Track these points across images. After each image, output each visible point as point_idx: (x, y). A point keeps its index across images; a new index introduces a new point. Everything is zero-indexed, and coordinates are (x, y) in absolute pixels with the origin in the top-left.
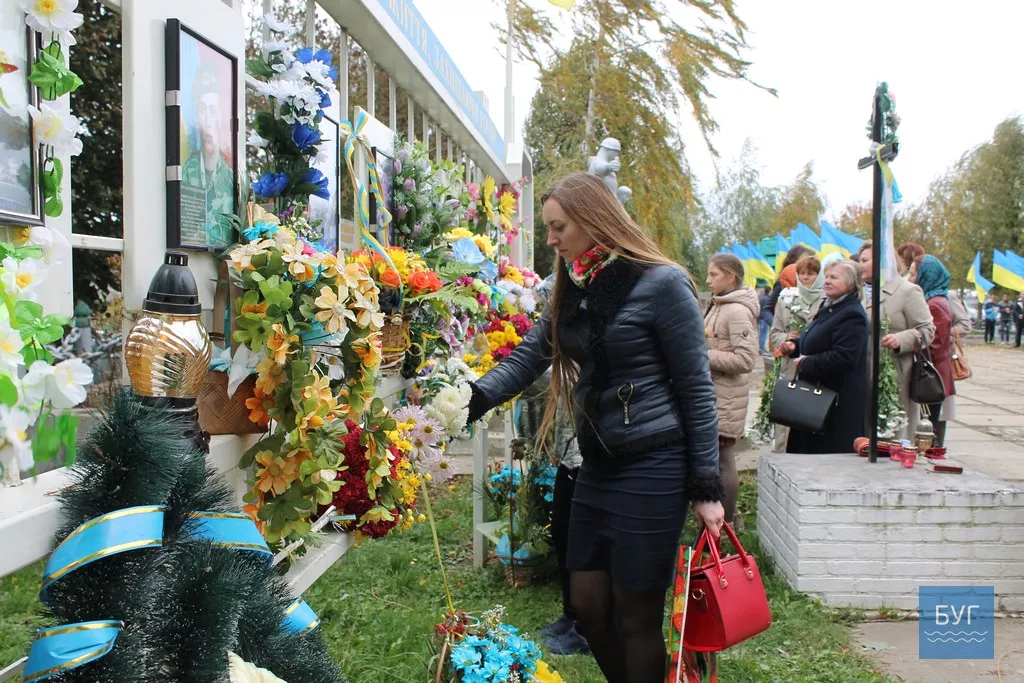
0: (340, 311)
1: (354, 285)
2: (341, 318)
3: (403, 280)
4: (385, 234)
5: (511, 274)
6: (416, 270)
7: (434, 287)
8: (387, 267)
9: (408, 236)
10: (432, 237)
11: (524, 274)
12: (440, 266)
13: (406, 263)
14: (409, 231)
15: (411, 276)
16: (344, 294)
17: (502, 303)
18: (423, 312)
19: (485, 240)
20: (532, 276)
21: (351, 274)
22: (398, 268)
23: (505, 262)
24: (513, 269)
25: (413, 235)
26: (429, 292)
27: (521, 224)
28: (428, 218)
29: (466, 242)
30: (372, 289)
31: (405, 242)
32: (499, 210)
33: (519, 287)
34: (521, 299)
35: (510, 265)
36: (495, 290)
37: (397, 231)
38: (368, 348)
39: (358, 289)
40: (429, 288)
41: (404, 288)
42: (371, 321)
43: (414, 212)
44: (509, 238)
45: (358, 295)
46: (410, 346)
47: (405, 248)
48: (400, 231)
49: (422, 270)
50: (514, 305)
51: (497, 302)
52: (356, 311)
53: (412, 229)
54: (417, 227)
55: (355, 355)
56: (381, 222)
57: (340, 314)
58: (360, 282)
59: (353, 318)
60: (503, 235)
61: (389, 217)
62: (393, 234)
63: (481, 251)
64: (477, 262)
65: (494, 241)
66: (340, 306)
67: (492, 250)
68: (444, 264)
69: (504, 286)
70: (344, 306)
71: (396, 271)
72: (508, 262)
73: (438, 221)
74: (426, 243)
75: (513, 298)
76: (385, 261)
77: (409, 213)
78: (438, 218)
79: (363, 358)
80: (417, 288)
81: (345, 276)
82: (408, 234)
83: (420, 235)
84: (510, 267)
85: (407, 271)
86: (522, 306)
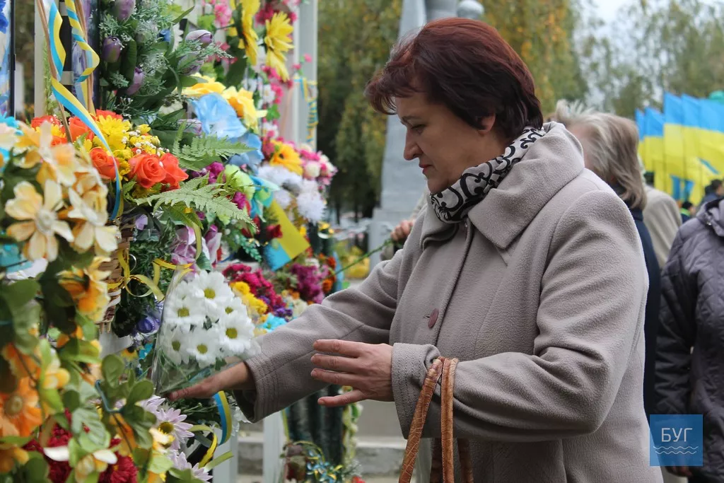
0: (47, 223)
1: (69, 181)
2: (49, 234)
3: (121, 168)
4: (86, 88)
5: (281, 156)
6: (143, 152)
7: (173, 181)
8: (94, 145)
9: (122, 92)
10: (162, 94)
11: (303, 155)
12: (182, 144)
13: (125, 139)
14: (125, 83)
15: (136, 161)
16: (54, 194)
17: (268, 206)
18: (155, 223)
19: (243, 96)
20: (316, 159)
21: (62, 162)
22: (113, 148)
23: (271, 134)
24: (284, 147)
25: (133, 91)
26: (164, 189)
27: (297, 68)
28: (155, 61)
29: (215, 101)
30: (95, 188)
31: (118, 101)
32: (264, 45)
33: (296, 179)
34: (298, 198)
35: (280, 139)
36: (257, 183)
37: (104, 83)
38: (86, 283)
39: (74, 187)
40: (164, 182)
41: (123, 182)
42: (95, 241)
43: (134, 50)
44: (278, 92)
45: (74, 198)
46: (129, 279)
47: (118, 112)
48: (110, 82)
49: (151, 150)
50: (286, 210)
51: (261, 205)
52: (74, 224)
53: (130, 79)
54: (139, 77)
55: (64, 293)
56: (78, 67)
57: (47, 228)
58: (78, 175)
59: (68, 235)
60: (268, 87)
61: (94, 59)
62: (97, 88)
63: (238, 116)
64: (232, 135)
65: (256, 97)
66: (47, 213)
67: (254, 114)
68: (185, 141)
69: (272, 176)
70: (52, 216)
71: (109, 153)
72: (277, 134)
73: (175, 66)
74: (153, 105)
75: (285, 198)
76: (91, 135)
77: (125, 54)
78: (173, 60)
79: (78, 300)
80: (146, 182)
81: (54, 166)
82: (124, 89)
83: (144, 89)
84: (278, 144)
85: (127, 152)
86: (302, 212)
